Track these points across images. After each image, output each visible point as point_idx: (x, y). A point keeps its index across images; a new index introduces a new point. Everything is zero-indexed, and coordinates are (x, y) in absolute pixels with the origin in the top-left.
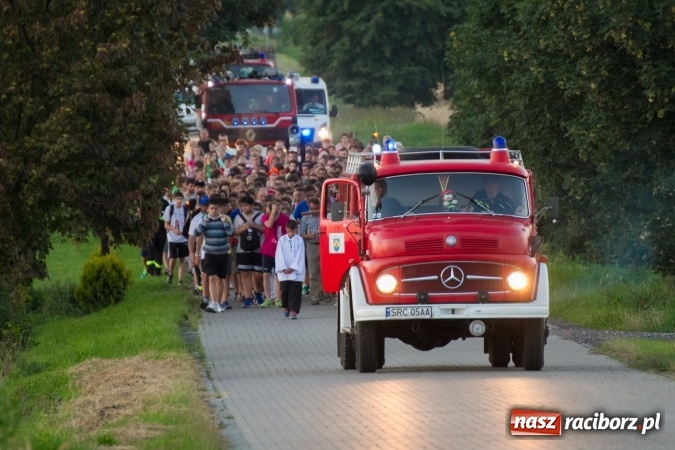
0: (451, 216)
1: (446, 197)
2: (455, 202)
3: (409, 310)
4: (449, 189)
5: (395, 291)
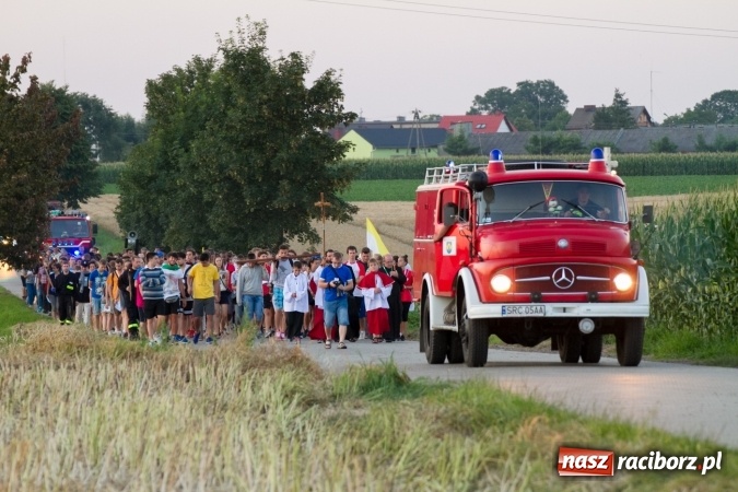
0: (558, 221)
1: (551, 203)
2: (560, 208)
3: (524, 308)
4: (553, 196)
5: (509, 291)
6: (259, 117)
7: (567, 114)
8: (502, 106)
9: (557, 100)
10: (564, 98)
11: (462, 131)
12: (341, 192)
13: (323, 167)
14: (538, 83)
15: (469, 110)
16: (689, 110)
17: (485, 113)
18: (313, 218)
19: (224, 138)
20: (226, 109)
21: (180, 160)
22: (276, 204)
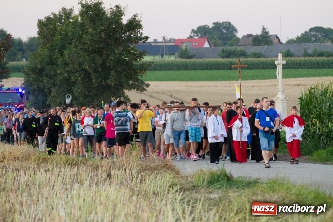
6: (100, 38)
7: (238, 38)
8: (205, 35)
9: (232, 31)
10: (236, 30)
11: (186, 47)
12: (141, 76)
13: (132, 64)
14: (223, 23)
15: (189, 36)
16: (298, 36)
17: (197, 38)
18: (127, 90)
19: (82, 49)
20: (82, 34)
21: (59, 60)
22: (108, 82)
